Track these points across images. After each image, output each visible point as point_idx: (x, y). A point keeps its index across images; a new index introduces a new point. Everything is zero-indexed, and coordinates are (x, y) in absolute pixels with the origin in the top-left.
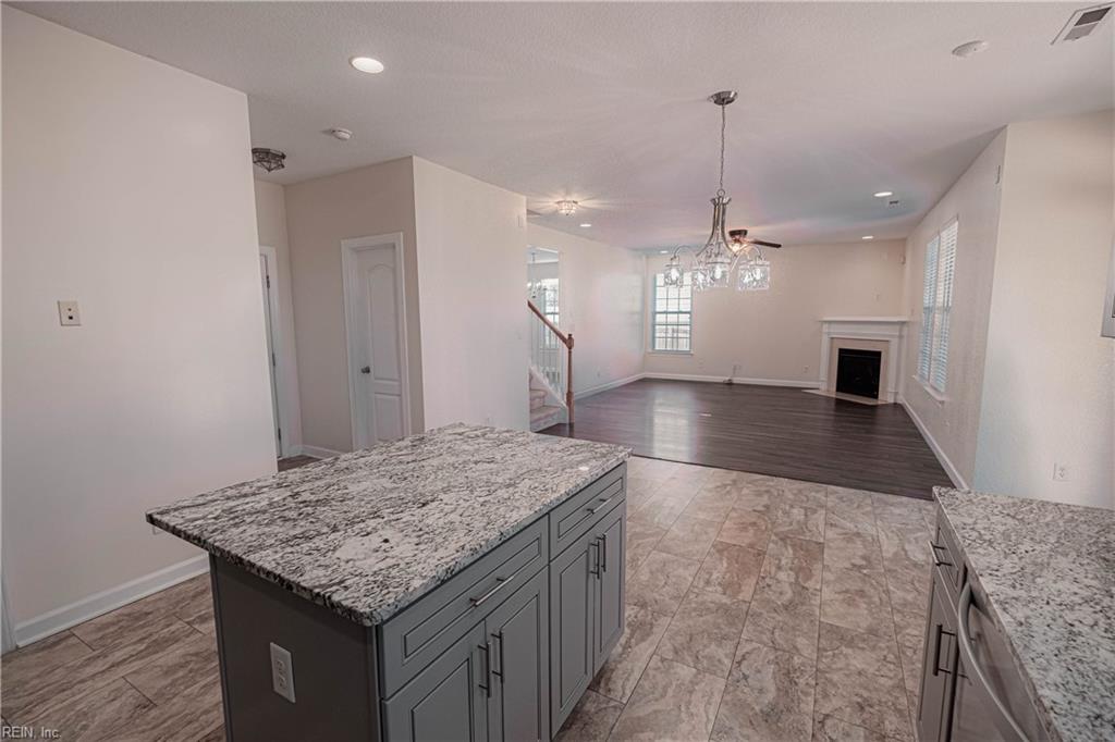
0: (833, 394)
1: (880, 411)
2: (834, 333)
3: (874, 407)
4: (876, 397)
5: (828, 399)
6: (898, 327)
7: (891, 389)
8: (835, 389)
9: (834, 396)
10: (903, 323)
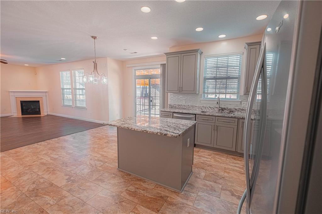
0: (20, 115)
1: (42, 118)
2: (16, 96)
3: (40, 117)
4: (40, 114)
5: (18, 118)
6: (45, 93)
7: (45, 110)
8: (21, 114)
9: (21, 116)
10: (46, 92)
